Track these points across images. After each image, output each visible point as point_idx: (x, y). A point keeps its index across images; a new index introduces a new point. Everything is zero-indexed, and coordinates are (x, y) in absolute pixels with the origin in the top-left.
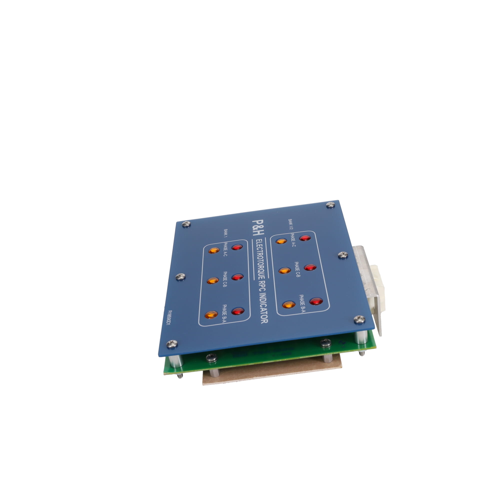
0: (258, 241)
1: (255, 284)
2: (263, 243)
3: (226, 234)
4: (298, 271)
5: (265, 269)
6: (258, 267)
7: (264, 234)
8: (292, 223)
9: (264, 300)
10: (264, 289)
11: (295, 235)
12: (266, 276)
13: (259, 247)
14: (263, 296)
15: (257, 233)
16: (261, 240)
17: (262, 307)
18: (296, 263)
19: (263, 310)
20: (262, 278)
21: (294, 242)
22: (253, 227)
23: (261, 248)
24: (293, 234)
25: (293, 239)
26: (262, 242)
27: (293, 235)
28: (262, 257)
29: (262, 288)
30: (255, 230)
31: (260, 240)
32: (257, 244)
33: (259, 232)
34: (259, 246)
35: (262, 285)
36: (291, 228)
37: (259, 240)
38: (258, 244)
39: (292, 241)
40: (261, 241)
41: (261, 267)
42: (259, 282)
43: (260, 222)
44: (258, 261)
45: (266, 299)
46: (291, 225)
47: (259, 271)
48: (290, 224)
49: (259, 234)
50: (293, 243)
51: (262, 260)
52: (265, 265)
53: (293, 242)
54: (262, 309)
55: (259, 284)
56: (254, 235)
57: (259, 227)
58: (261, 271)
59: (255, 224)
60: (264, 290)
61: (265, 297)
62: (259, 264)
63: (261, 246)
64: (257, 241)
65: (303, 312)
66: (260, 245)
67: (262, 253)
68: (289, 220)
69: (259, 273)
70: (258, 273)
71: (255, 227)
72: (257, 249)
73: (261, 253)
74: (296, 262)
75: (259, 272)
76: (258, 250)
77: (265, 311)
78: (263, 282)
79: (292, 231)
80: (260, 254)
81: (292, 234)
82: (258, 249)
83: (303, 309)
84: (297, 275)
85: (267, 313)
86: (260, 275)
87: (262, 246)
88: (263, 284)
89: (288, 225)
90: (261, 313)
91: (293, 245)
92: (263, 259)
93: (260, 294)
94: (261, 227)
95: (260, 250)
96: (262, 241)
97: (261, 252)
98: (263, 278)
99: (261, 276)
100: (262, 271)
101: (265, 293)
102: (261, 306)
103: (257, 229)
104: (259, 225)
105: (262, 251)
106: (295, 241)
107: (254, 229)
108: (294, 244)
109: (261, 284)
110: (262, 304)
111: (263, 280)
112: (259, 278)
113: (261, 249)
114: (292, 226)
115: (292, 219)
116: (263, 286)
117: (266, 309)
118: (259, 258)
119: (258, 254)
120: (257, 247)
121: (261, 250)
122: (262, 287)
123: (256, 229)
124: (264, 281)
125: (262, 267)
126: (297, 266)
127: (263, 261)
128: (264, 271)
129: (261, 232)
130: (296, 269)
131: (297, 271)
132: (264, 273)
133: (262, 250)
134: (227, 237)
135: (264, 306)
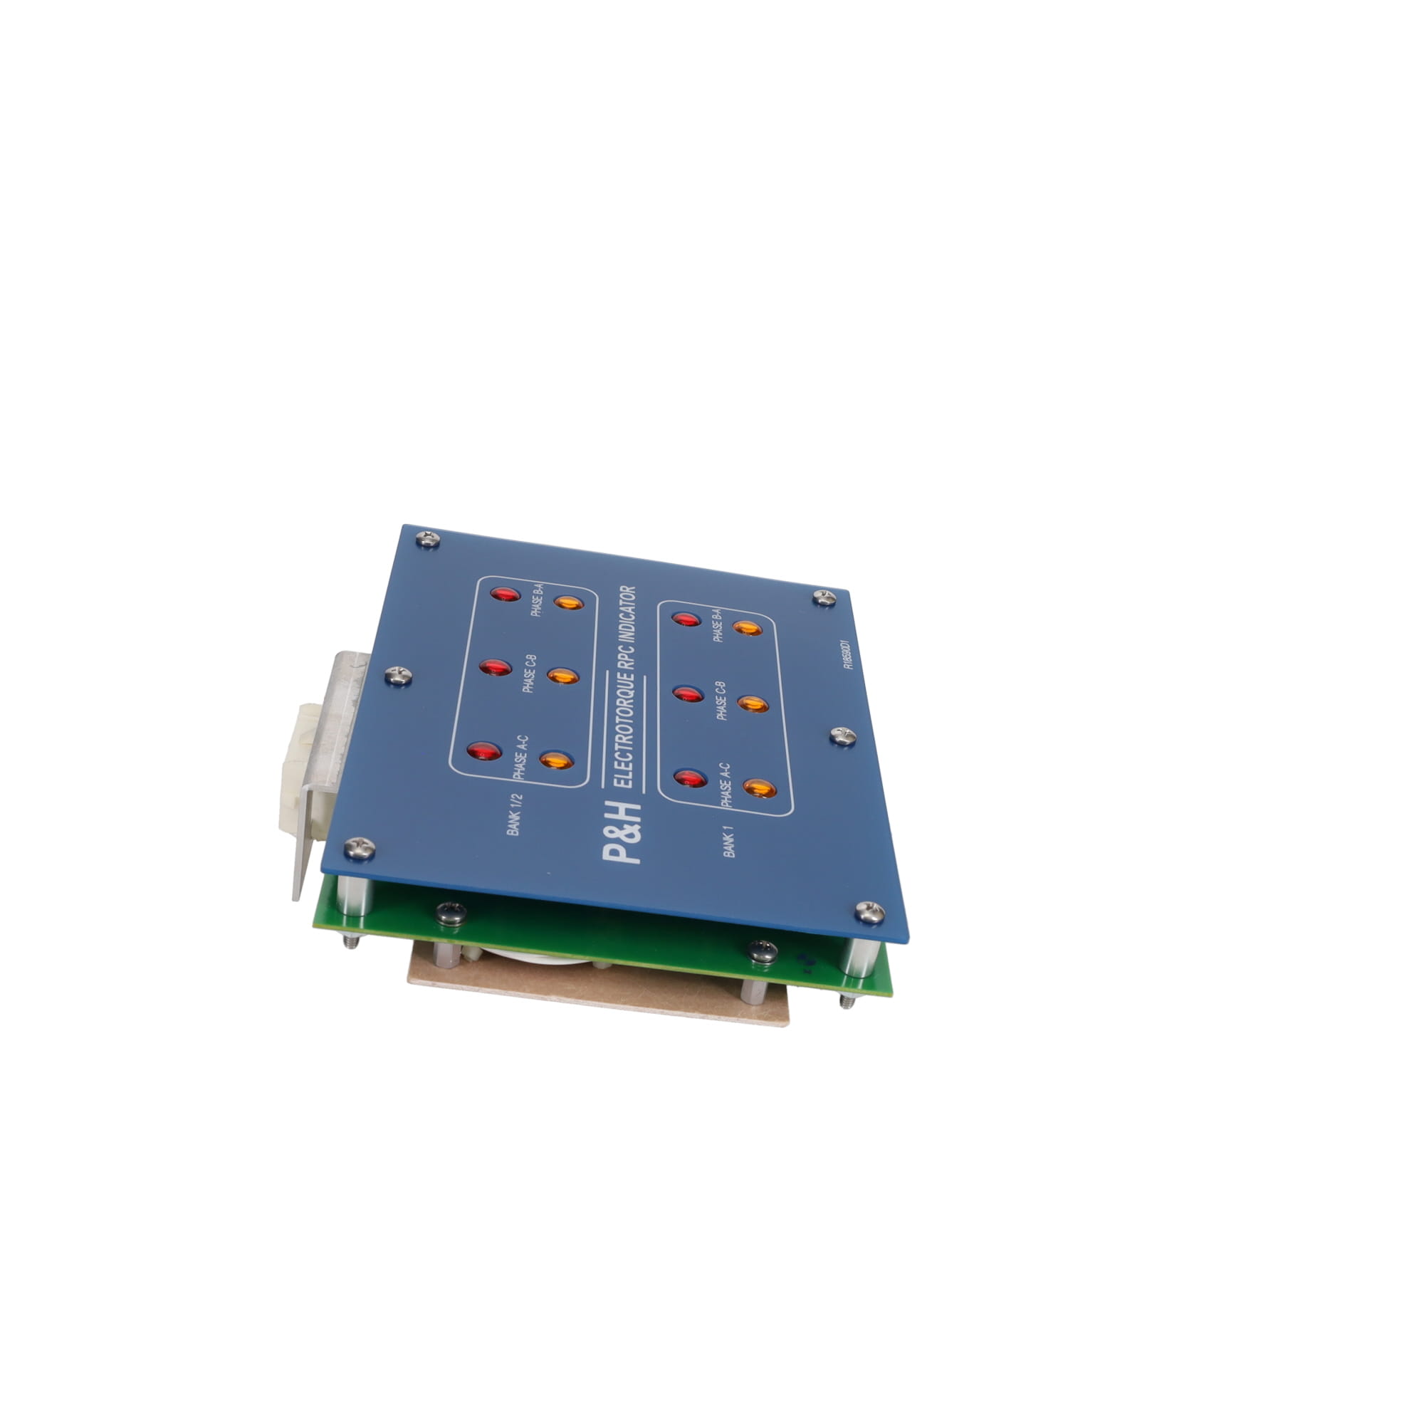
0: (626, 782)
1: (643, 666)
2: (611, 772)
3: (728, 839)
4: (528, 668)
5: (613, 697)
6: (632, 706)
7: (608, 803)
8: (510, 817)
9: (623, 627)
10: (622, 649)
11: (510, 772)
12: (613, 678)
13: (624, 762)
14: (627, 633)
15: (628, 812)
16: (615, 784)
17: (631, 615)
18: (530, 690)
19: (630, 608)
20: (625, 675)
21: (520, 751)
22: (638, 838)
23: (619, 756)
24: (517, 778)
25: (521, 760)
26: (616, 776)
27: (515, 774)
28: (620, 729)
29: (627, 654)
30: (632, 824)
31: (619, 782)
32: (631, 774)
33: (621, 816)
34: (624, 765)
35: (627, 658)
36: (516, 799)
37: (622, 785)
38: (626, 773)
39: (523, 755)
40: (618, 778)
41: (625, 704)
42: (632, 669)
43: (614, 853)
44: (631, 721)
45: (620, 628)
46: (515, 810)
47: (632, 696)
48: (518, 818)
49: (622, 807)
50: (523, 747)
51: (621, 723)
52: (613, 707)
53: (523, 752)
54: (630, 611)
55: (633, 663)
56: (638, 807)
57: (619, 834)
58: (626, 694)
59: (631, 850)
60: (621, 646)
61: (620, 632)
62: (628, 713)
63: (619, 765)
64: (630, 782)
65: (539, 585)
66: (623, 767)
67: (617, 739)
68: (517, 834)
69: (631, 690)
70: (633, 691)
71: (631, 836)
72: (631, 757)
73: (620, 741)
74: (528, 691)
75: (632, 693)
76: (628, 754)
77: (624, 606)
78: (622, 665)
79: (518, 788)
80: (624, 741)
81: (519, 778)
82: (628, 757)
83: (540, 590)
84: (534, 661)
85: (621, 603)
86: (629, 685)
87: (616, 763)
88: (624, 660)
89: (523, 811)
90: (634, 604)
91: (524, 741)
92: (617, 724)
93: (633, 642)
94: (611, 832)
95: (623, 754)
96: (615, 781)
97: (620, 744)
98: (622, 675)
99: (626, 684)
100: (622, 693)
101: (620, 640)
102: (633, 618)
103: (625, 826)
104: (618, 841)
105: (617, 747)
106: (516, 754)
107: (635, 829)
108: (521, 743)
109: (627, 662)
110: (630, 619)
111: (623, 671)
112: (632, 678)
113: (619, 753)
114: (512, 805)
115: (508, 833)
116: (623, 657)
117: (621, 609)
118: (628, 730)
119: (631, 743)
120: (631, 765)
121: (619, 750)
122: (626, 656)
123: (628, 829)
124: (619, 666)
125: (621, 702)
126: (529, 682)
127: (618, 720)
128: (618, 692)
129: (615, 810)
130: (533, 674)
131: (532, 669)
132: (619, 686)
133: (616, 752)
134: (725, 828)
135: (627, 615)
